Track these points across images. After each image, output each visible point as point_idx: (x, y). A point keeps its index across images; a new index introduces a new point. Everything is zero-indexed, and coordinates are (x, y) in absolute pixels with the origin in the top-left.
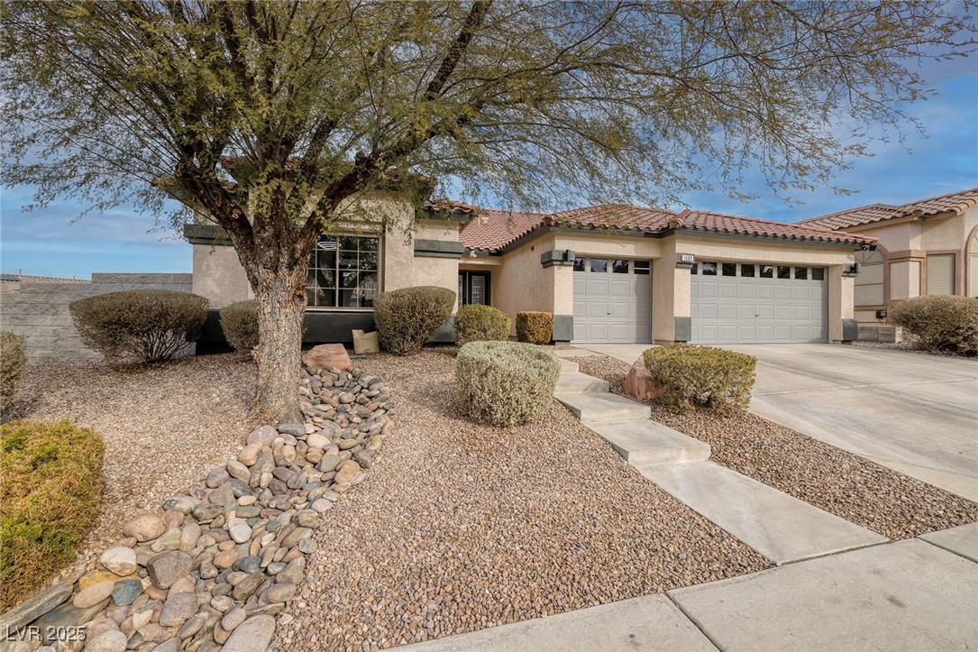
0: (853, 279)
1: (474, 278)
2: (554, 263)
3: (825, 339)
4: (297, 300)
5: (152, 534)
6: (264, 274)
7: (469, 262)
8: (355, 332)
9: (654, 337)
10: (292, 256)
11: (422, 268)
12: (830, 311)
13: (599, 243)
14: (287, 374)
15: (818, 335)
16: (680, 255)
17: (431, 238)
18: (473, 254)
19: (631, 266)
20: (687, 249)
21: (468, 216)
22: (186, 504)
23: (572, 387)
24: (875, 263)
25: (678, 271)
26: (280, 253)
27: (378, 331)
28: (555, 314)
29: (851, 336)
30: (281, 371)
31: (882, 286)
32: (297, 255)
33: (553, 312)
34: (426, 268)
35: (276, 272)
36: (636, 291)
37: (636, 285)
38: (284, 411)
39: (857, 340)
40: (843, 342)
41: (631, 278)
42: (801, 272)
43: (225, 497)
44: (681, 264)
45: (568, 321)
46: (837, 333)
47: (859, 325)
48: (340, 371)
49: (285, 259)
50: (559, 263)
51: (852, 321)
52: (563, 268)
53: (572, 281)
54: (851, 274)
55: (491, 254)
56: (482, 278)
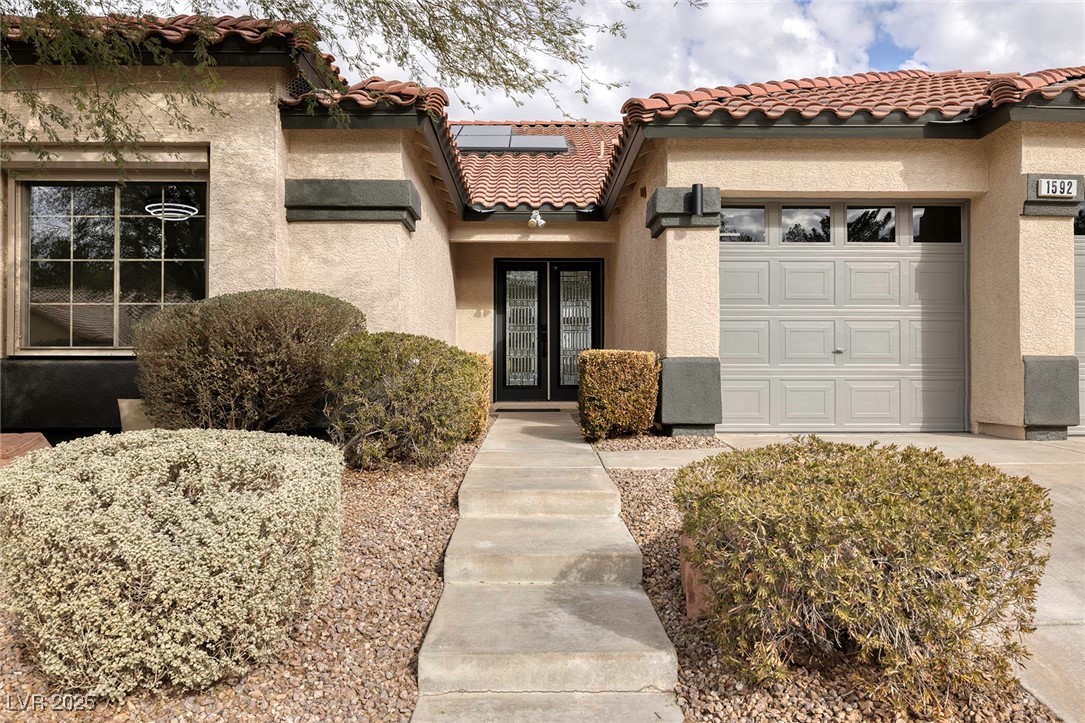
1: (565, 276)
2: (664, 222)
7: (533, 238)
9: (977, 414)
11: (308, 248)
13: (792, 163)
16: (1034, 181)
17: (330, 176)
18: (537, 219)
19: (905, 223)
20: (1054, 161)
21: (413, 113)
23: (519, 565)
25: (1030, 227)
27: (144, 398)
28: (671, 353)
33: (661, 349)
34: (319, 249)
36: (919, 289)
37: (920, 272)
41: (906, 252)
44: (1038, 206)
45: (705, 373)
50: (676, 221)
52: (690, 233)
53: (715, 269)
55: (582, 217)
56: (584, 277)
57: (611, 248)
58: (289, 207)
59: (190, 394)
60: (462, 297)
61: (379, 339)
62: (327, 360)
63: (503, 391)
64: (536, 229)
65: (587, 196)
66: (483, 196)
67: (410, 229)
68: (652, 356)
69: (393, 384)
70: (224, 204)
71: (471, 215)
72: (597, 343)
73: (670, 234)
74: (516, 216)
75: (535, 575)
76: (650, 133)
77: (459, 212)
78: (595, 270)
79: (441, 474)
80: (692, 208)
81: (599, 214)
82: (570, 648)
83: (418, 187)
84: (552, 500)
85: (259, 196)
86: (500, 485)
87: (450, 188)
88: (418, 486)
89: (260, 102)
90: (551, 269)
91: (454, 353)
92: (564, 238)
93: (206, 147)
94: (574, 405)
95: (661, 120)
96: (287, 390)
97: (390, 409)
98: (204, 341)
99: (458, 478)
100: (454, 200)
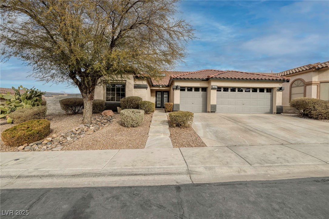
0: (282, 92)
1: (164, 93)
3: (271, 112)
4: (91, 100)
5: (55, 137)
6: (84, 95)
8: (118, 107)
9: (207, 111)
10: (89, 91)
12: (273, 103)
14: (88, 115)
15: (269, 111)
16: (212, 86)
17: (139, 84)
18: (161, 86)
19: (200, 89)
20: (215, 84)
22: (63, 134)
24: (301, 86)
25: (212, 91)
26: (87, 90)
29: (280, 111)
30: (87, 114)
31: (303, 94)
32: (90, 91)
33: (173, 102)
34: (137, 91)
35: (86, 94)
36: (202, 97)
37: (202, 95)
38: (87, 122)
39: (282, 113)
40: (277, 113)
41: (200, 93)
42: (262, 90)
43: (69, 134)
44: (213, 89)
45: (178, 106)
46: (275, 110)
47: (283, 108)
48: (109, 116)
49: (88, 92)
51: (280, 106)
52: (177, 90)
53: (179, 94)
54: (280, 90)
55: (166, 86)
56: (167, 93)
57: (170, 90)
58: (134, 87)
59: (126, 106)
60: (151, 95)
61: (144, 101)
62: (140, 103)
63: (156, 107)
64: (161, 88)
65: (167, 84)
66: (154, 84)
67: (147, 89)
68: (172, 104)
69: (146, 106)
70: (128, 87)
71: (153, 86)
72: (168, 102)
73: (175, 90)
74: (158, 86)
75: (159, 122)
76: (173, 80)
77: (152, 85)
78: (168, 92)
79: (151, 115)
80: (177, 88)
81: (168, 86)
82: (161, 125)
83: (148, 85)
84: (161, 117)
85: (131, 86)
86: (156, 116)
87: (151, 83)
88: (148, 116)
89: (131, 76)
90: (162, 92)
91: (152, 103)
92: (164, 89)
93: (126, 81)
94: (164, 109)
95: (174, 79)
96: (135, 106)
97: (146, 108)
98: (128, 101)
99: (152, 115)
100: (151, 84)
